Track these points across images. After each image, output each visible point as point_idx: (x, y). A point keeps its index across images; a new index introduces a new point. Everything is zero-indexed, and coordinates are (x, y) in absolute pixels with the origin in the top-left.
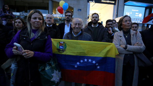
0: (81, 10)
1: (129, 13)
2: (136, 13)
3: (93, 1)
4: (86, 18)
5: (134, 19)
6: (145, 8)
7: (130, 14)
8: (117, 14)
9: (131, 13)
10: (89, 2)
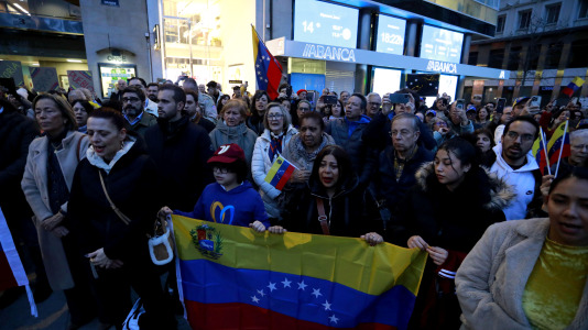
0: (117, 2)
1: (312, 24)
2: (335, 27)
4: (148, 38)
5: (326, 46)
6: (357, 11)
7: (315, 27)
8: (268, 26)
9: (318, 25)
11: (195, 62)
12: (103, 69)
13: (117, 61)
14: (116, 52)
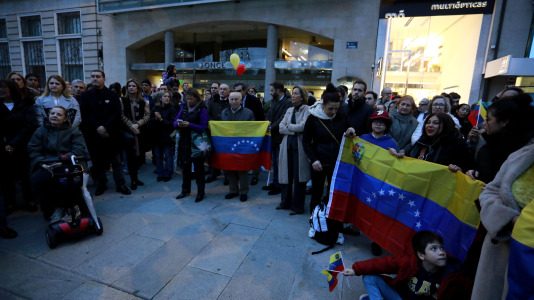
0: (356, 44)
3: (398, 13)
4: (373, 68)
8: (493, 47)
10: (384, 17)
11: (410, 86)
14: (349, 79)
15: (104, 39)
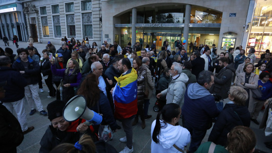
0: (235, 14)
4: (244, 27)
12: (224, 40)
13: (229, 36)
14: (230, 33)
15: (103, 12)
